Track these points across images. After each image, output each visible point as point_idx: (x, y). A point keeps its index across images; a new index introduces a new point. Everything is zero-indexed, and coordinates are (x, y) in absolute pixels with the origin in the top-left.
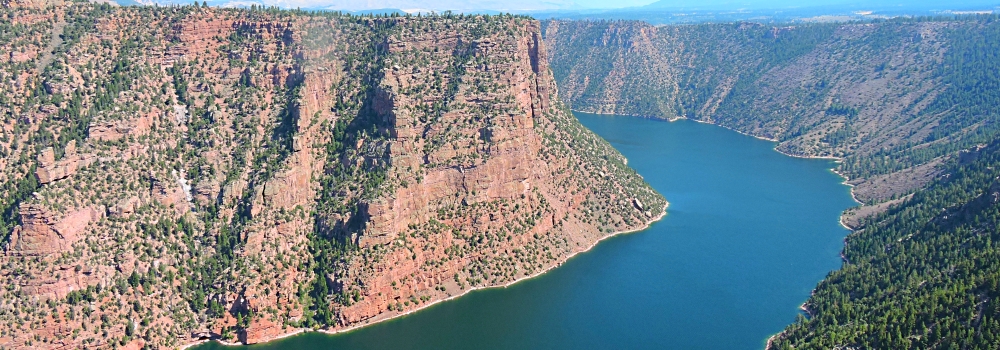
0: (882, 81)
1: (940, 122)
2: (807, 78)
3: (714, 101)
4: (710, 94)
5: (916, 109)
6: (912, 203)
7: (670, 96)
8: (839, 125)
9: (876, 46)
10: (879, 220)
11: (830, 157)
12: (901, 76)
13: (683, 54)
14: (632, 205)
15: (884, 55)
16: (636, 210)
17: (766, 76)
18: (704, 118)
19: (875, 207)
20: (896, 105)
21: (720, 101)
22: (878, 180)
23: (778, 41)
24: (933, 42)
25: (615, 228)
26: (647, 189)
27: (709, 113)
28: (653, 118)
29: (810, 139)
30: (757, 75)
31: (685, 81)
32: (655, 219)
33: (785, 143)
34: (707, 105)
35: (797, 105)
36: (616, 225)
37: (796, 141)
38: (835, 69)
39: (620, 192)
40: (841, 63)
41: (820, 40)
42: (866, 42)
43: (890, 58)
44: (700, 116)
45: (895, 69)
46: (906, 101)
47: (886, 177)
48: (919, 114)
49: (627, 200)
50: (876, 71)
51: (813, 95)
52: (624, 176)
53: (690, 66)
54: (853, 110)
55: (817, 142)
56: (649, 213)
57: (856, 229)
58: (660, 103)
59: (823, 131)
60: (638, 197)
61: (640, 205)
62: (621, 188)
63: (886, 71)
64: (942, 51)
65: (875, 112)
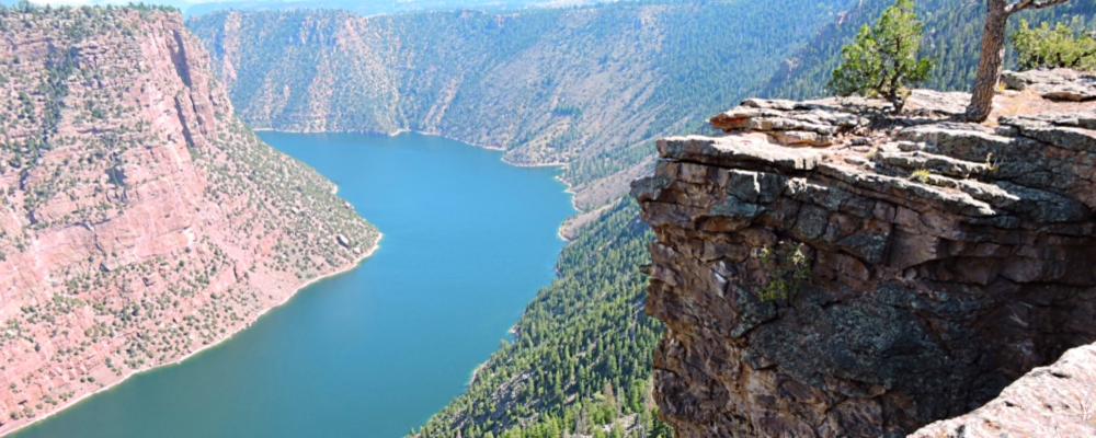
0: (606, 75)
1: (657, 117)
2: (533, 76)
3: (439, 108)
4: (434, 100)
5: (636, 105)
6: (620, 207)
7: (389, 105)
8: (565, 127)
9: (599, 35)
10: (591, 228)
11: (556, 163)
12: (622, 68)
13: (400, 52)
14: (336, 242)
15: (607, 45)
16: (341, 247)
17: (491, 75)
18: (428, 129)
19: (590, 214)
20: (618, 101)
21: (444, 107)
22: (596, 184)
23: (503, 32)
24: (653, 29)
25: (317, 272)
26: (355, 222)
27: (434, 123)
28: (371, 134)
29: (536, 145)
30: (482, 74)
31: (405, 85)
32: (365, 255)
33: (512, 152)
34: (431, 112)
35: (524, 107)
36: (318, 268)
37: (522, 149)
38: (561, 63)
39: (320, 228)
40: (567, 56)
41: (545, 30)
42: (590, 30)
43: (613, 48)
44: (425, 127)
45: (617, 61)
46: (627, 96)
47: (604, 180)
48: (639, 110)
49: (329, 237)
50: (600, 63)
51: (540, 95)
52: (324, 209)
53: (409, 66)
54: (578, 109)
55: (543, 148)
56: (357, 249)
57: (572, 240)
58: (378, 115)
59: (549, 135)
60: (342, 232)
61: (346, 241)
62: (321, 224)
63: (609, 63)
64: (661, 38)
65: (599, 110)
